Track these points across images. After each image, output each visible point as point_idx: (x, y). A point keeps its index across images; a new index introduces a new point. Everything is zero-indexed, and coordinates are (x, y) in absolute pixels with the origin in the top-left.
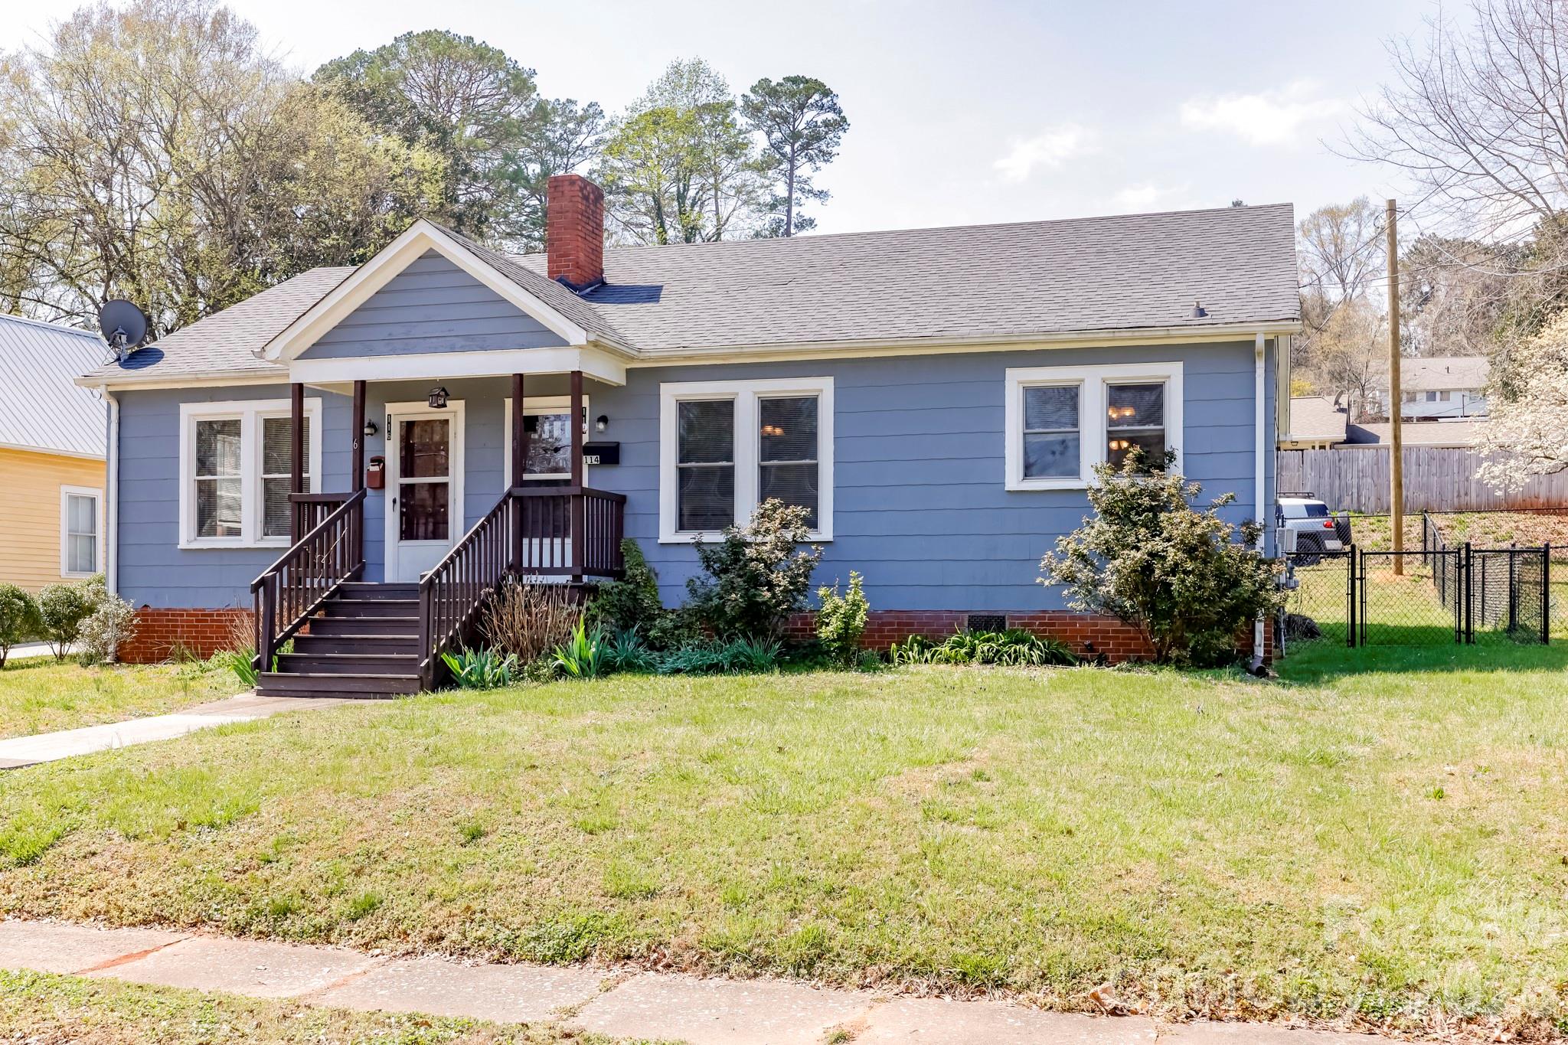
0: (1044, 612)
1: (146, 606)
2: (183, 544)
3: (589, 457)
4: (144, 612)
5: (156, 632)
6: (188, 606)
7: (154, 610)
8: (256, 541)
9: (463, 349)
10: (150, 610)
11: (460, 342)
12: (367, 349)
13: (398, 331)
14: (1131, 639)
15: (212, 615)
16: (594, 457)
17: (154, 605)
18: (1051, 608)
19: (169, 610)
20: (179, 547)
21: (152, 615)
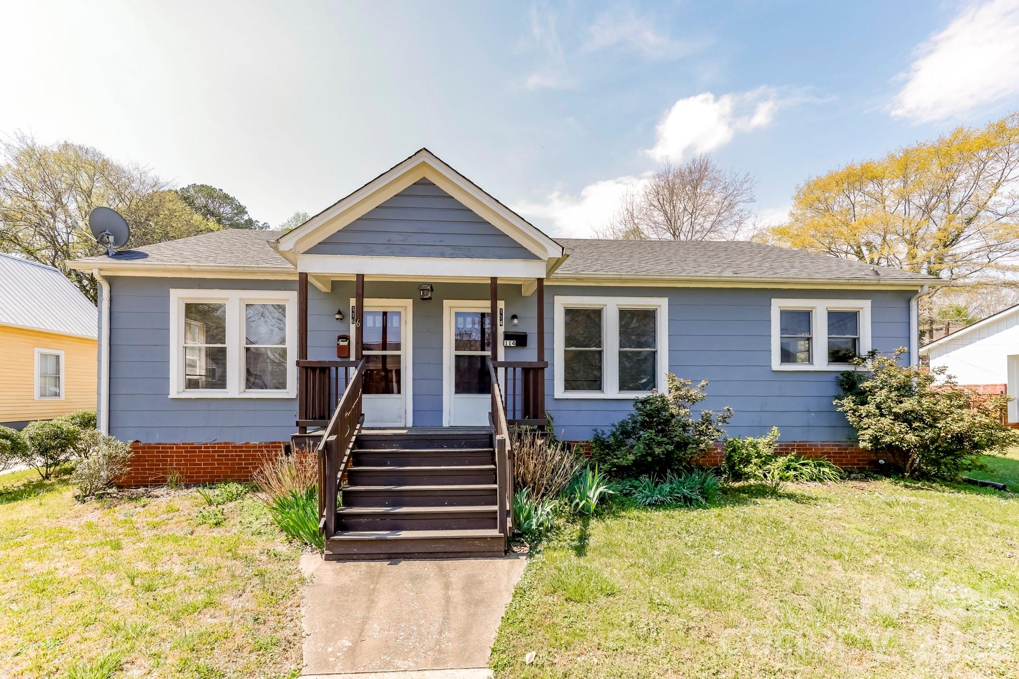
0: (794, 442)
1: (137, 441)
2: (173, 393)
3: (508, 341)
4: (136, 445)
5: (147, 461)
6: (178, 441)
7: (146, 444)
8: (240, 393)
9: (452, 256)
10: (141, 445)
11: (449, 251)
12: (369, 250)
13: (396, 238)
14: (844, 457)
15: (201, 448)
16: (512, 342)
17: (144, 441)
18: (798, 440)
19: (159, 444)
20: (169, 397)
21: (144, 448)
